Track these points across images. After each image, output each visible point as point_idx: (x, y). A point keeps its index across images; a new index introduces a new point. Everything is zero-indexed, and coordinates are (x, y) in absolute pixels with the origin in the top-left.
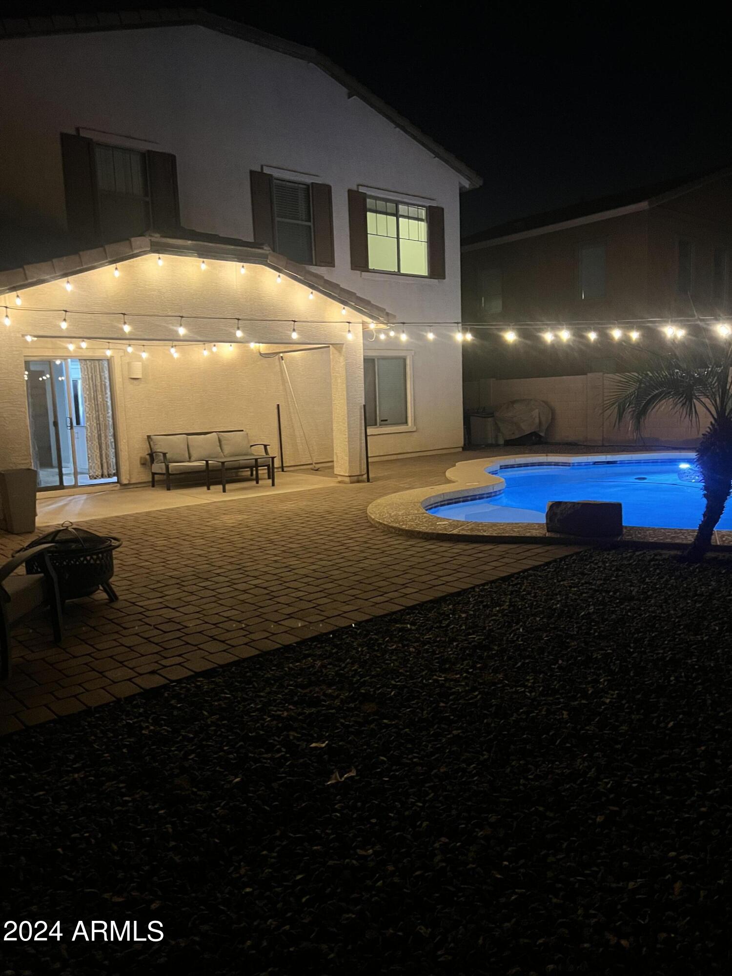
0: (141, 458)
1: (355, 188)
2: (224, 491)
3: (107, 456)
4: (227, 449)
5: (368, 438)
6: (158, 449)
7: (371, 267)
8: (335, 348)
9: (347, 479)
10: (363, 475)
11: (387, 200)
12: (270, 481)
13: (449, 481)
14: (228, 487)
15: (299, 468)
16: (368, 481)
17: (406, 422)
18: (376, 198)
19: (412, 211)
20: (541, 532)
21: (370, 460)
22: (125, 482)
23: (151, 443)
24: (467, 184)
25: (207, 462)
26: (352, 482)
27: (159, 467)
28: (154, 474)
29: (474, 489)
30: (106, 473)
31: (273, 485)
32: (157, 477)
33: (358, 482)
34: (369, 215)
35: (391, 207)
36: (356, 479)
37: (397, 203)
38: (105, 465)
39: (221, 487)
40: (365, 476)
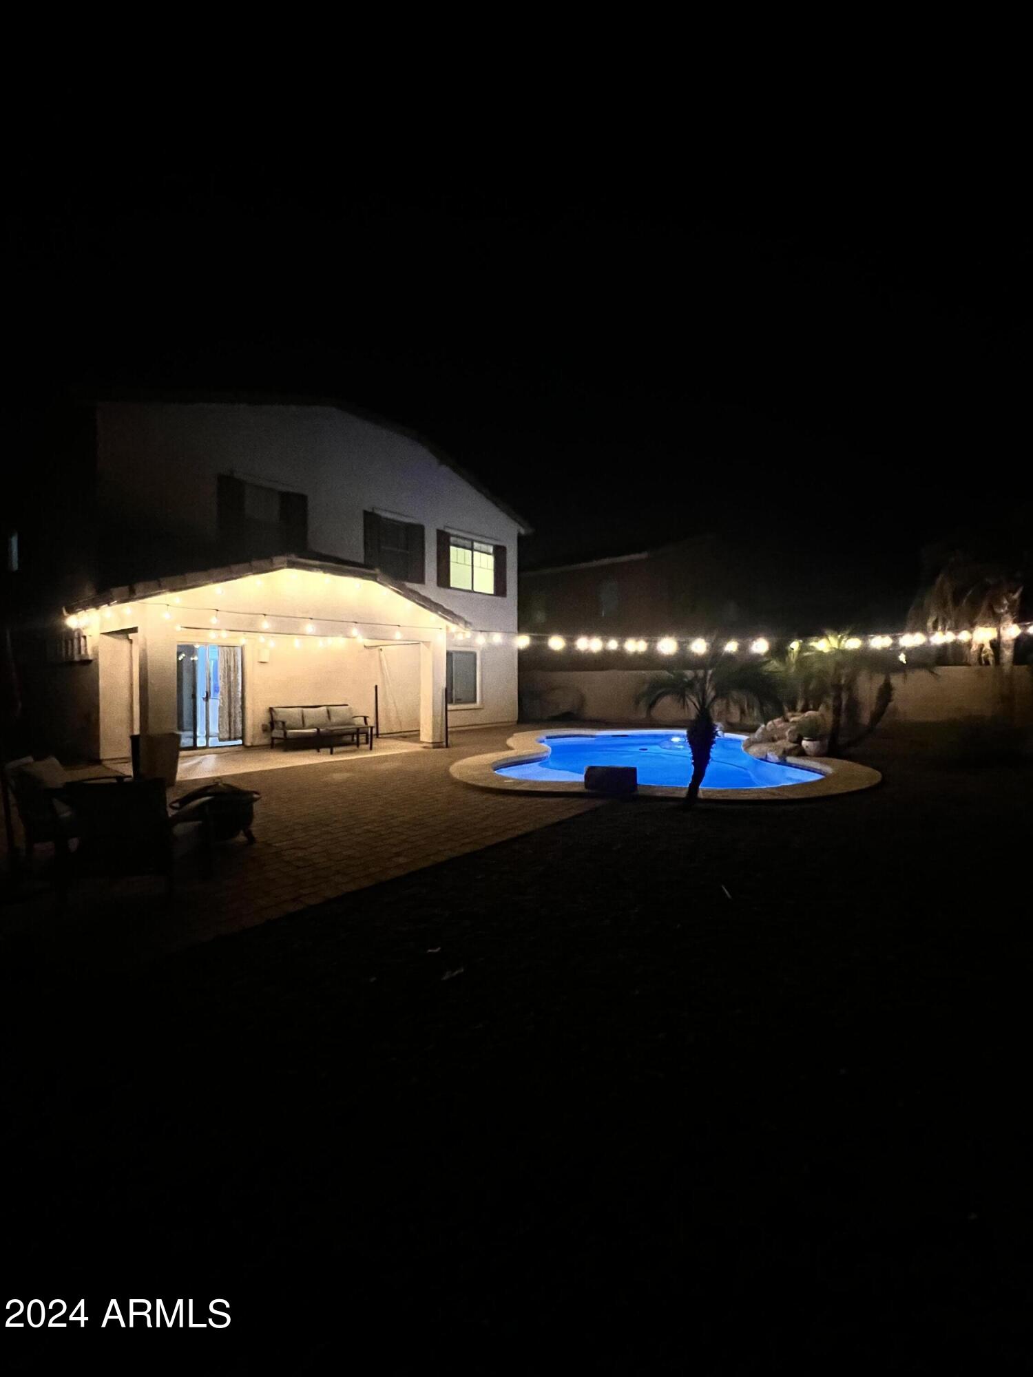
0: (263, 725)
1: (442, 528)
2: (332, 753)
3: (235, 722)
4: (334, 720)
5: (448, 713)
6: (278, 718)
7: (452, 585)
8: (426, 645)
9: (431, 745)
10: (442, 742)
11: (465, 538)
12: (368, 746)
13: (509, 748)
14: (335, 750)
15: (392, 735)
16: (447, 746)
17: (475, 701)
18: (458, 537)
19: (484, 547)
20: (581, 789)
21: (449, 730)
22: (248, 744)
23: (273, 713)
24: (523, 531)
25: (318, 729)
26: (434, 748)
27: (277, 733)
28: (273, 739)
29: (530, 755)
30: (232, 737)
31: (371, 748)
32: (276, 741)
33: (439, 747)
34: (452, 549)
35: (468, 543)
36: (436, 745)
37: (472, 541)
38: (232, 731)
39: (329, 750)
40: (444, 744)
